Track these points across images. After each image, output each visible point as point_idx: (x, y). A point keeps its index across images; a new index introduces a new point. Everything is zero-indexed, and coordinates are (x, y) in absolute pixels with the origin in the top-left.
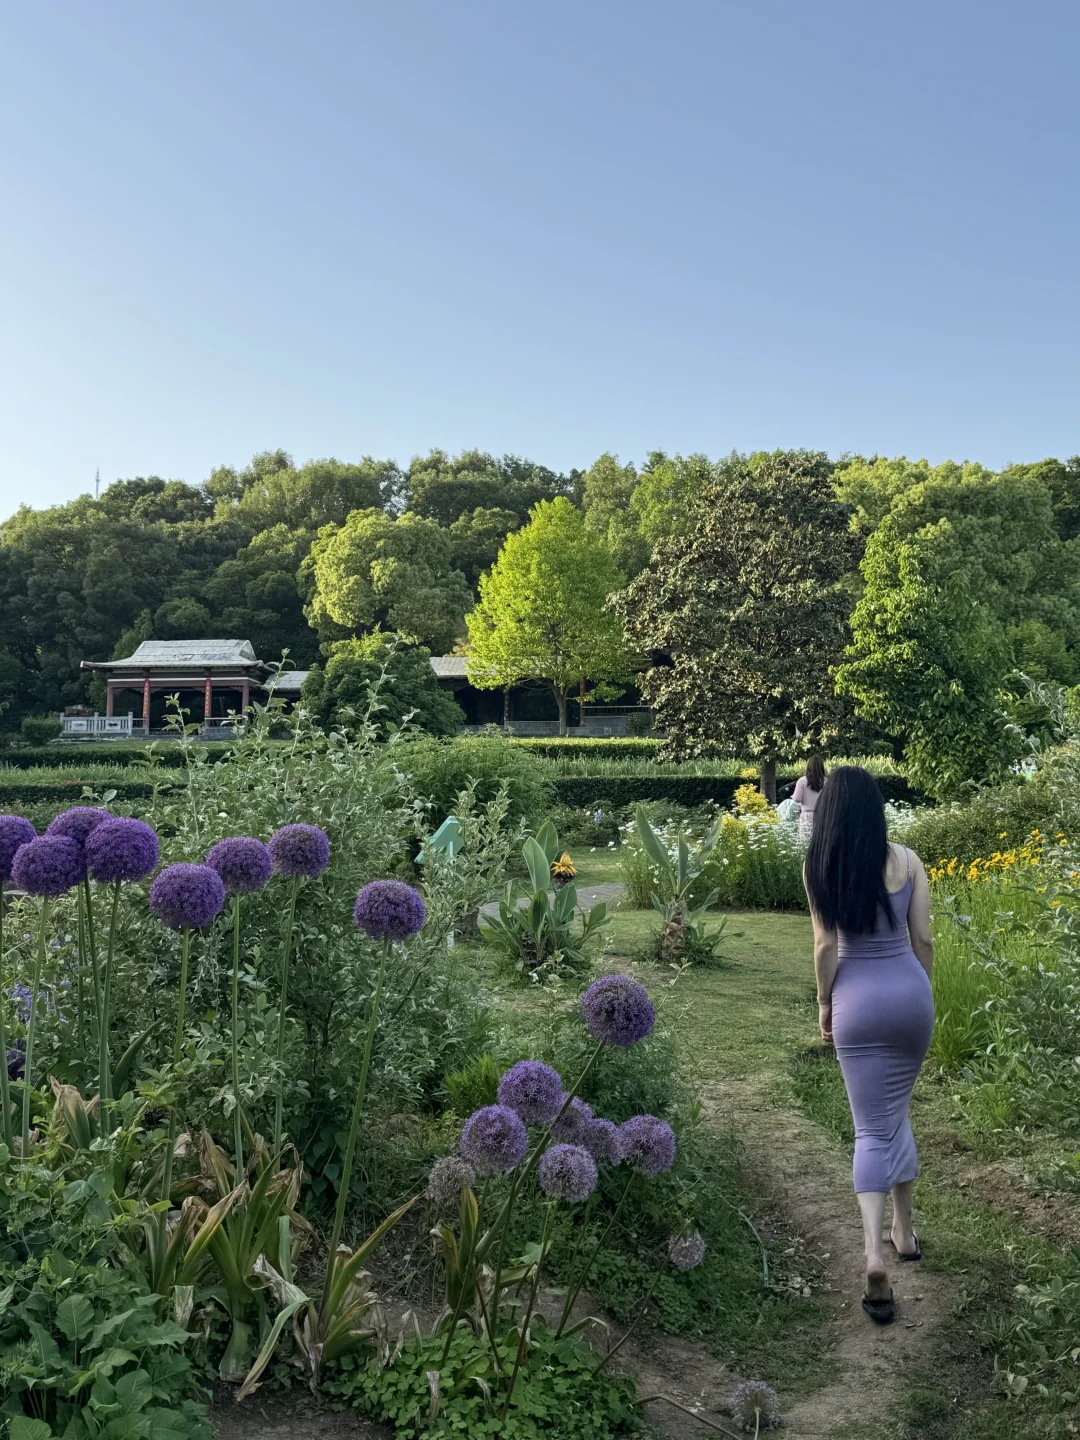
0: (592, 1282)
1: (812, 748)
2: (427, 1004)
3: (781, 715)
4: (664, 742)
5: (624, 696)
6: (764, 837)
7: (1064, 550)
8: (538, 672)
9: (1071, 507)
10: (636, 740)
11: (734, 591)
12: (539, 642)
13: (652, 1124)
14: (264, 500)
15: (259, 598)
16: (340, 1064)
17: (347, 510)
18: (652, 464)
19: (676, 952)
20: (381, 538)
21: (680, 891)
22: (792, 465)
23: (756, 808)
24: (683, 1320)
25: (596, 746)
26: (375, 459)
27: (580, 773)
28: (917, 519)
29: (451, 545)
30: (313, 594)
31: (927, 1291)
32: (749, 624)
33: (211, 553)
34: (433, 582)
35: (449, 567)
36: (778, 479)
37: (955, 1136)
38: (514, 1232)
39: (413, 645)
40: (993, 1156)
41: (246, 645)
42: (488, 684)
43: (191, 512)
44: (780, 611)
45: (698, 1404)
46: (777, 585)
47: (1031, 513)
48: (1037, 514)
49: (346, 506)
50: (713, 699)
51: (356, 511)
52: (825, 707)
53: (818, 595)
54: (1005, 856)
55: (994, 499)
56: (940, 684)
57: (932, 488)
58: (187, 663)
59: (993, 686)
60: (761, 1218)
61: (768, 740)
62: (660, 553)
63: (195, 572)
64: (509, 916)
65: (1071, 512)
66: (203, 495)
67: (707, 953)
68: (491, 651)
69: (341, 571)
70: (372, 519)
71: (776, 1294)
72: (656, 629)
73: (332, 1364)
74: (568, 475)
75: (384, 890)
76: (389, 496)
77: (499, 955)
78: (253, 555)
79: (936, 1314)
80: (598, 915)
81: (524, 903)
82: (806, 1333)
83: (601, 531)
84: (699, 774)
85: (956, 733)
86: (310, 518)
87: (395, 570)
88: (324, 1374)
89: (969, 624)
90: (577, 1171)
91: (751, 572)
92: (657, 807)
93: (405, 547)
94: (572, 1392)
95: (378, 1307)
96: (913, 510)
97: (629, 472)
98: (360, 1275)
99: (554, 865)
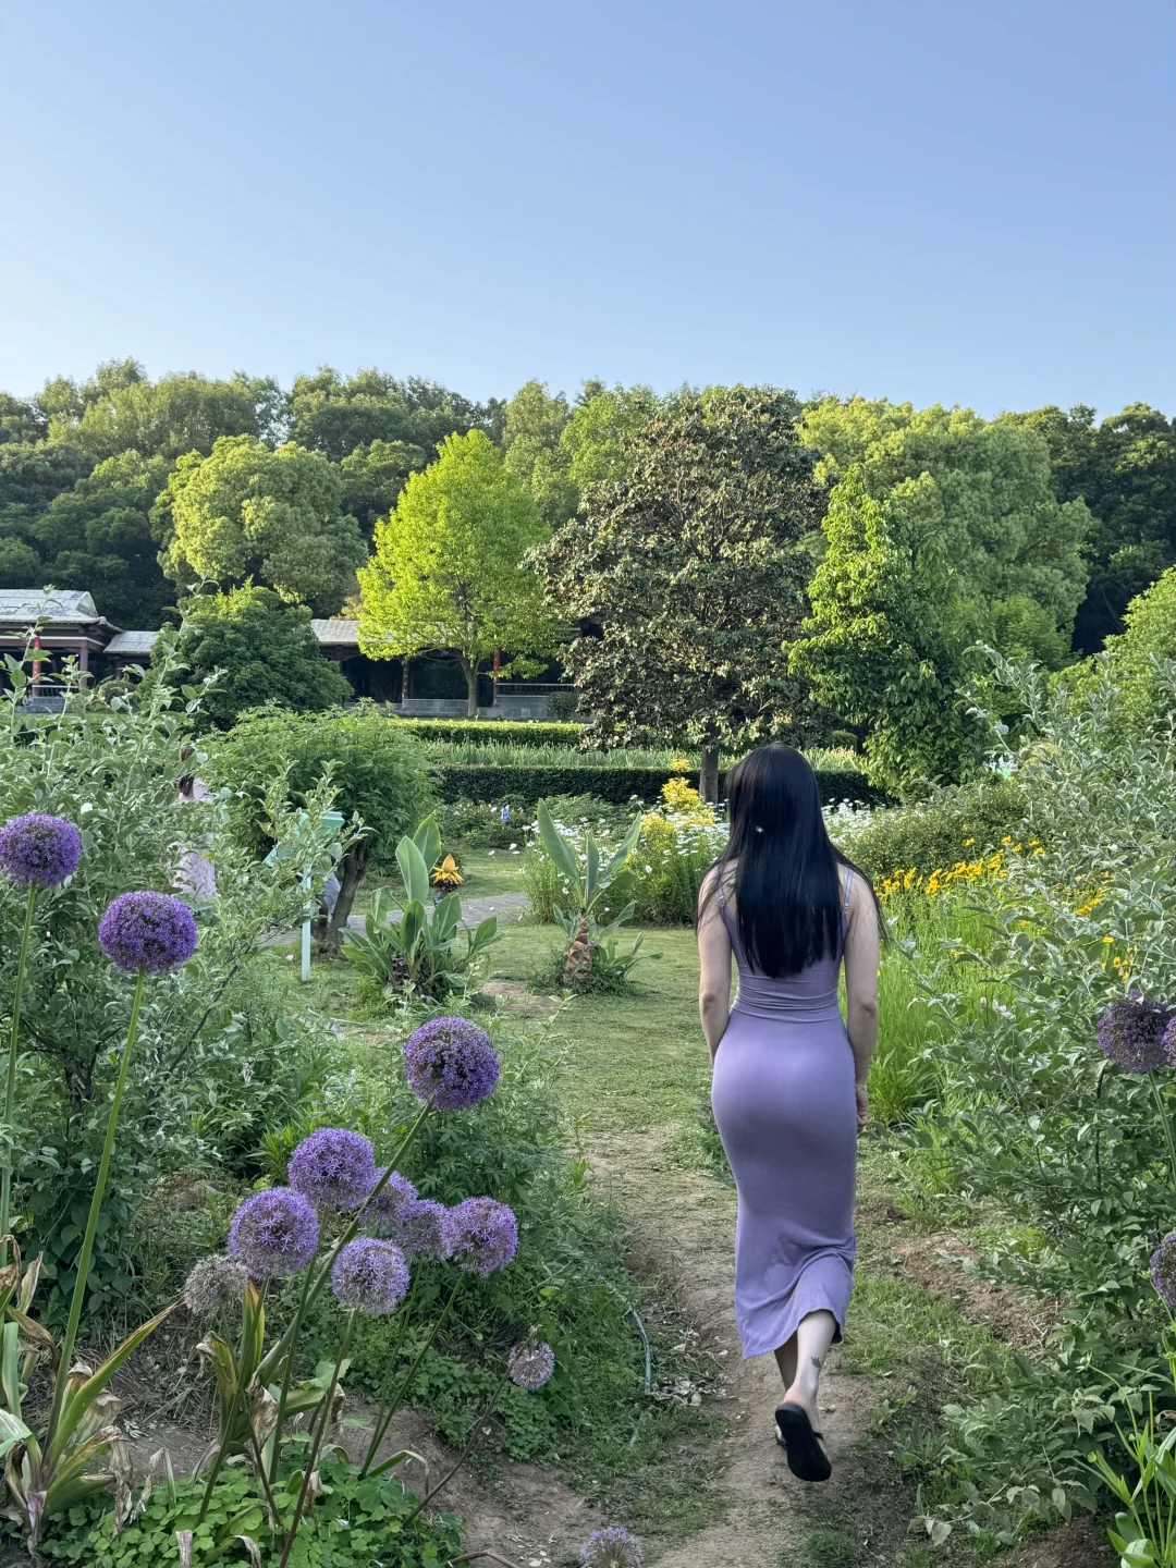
0: (420, 1398)
1: (760, 737)
2: (220, 1049)
3: (727, 699)
4: (589, 727)
5: (546, 671)
6: (695, 841)
7: (1060, 514)
8: (443, 640)
9: (1071, 464)
10: (559, 725)
11: (676, 549)
12: (446, 605)
13: (489, 1208)
14: (111, 420)
15: (102, 540)
16: (98, 1125)
17: (213, 436)
18: (588, 395)
19: (580, 976)
20: (256, 471)
21: (588, 904)
22: (748, 399)
23: (687, 806)
24: (536, 1442)
25: (510, 731)
26: (250, 375)
27: (489, 762)
28: (895, 472)
29: (343, 484)
30: (170, 538)
31: (841, 1400)
32: (692, 589)
33: (43, 483)
34: (318, 527)
35: (339, 511)
36: (732, 416)
37: (890, 1201)
38: (324, 1336)
39: (294, 604)
40: (933, 1226)
41: (85, 598)
42: (383, 653)
43: (19, 432)
44: (730, 574)
45: (543, 1554)
46: (726, 543)
47: (1026, 470)
48: (1033, 471)
49: (212, 432)
50: (648, 676)
51: (224, 438)
52: (777, 689)
53: (774, 557)
54: (971, 866)
55: (985, 452)
56: (910, 665)
57: (915, 437)
58: (11, 618)
59: (969, 669)
60: (650, 1304)
61: (711, 728)
62: (590, 500)
63: (22, 505)
64: (376, 932)
65: (1071, 470)
66: (34, 411)
67: (618, 978)
68: (387, 614)
69: (204, 511)
70: (244, 448)
71: (657, 1403)
72: (583, 592)
73: (57, 1517)
74: (485, 405)
75: (139, 905)
76: (267, 422)
77: (362, 980)
78: (95, 488)
79: (850, 1431)
80: (487, 932)
81: (396, 916)
82: (690, 1454)
83: (524, 474)
84: (630, 766)
85: (926, 723)
86: (168, 445)
87: (272, 511)
88: (49, 1530)
89: (945, 596)
90: (380, 1275)
91: (696, 527)
92: (578, 804)
93: (287, 485)
94: (375, 1548)
95: (121, 1445)
96: (892, 462)
97: (559, 405)
98: (103, 1401)
99: (434, 871)
